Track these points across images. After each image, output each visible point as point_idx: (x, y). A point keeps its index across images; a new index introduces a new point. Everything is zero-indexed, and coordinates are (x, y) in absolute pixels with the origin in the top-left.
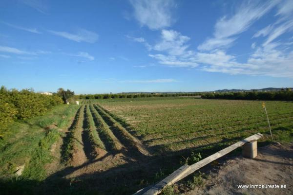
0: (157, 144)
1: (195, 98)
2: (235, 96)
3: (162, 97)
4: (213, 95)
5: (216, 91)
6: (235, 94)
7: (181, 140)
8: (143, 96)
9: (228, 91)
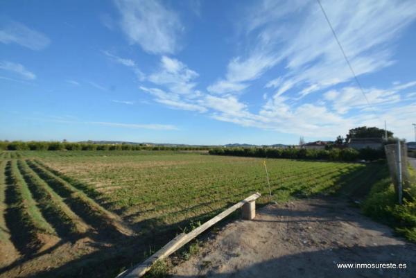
0: (146, 218)
1: (201, 154)
2: (245, 152)
3: (156, 151)
4: (223, 150)
5: (226, 146)
6: (246, 150)
7: (179, 209)
8: (125, 147)
9: (239, 145)
